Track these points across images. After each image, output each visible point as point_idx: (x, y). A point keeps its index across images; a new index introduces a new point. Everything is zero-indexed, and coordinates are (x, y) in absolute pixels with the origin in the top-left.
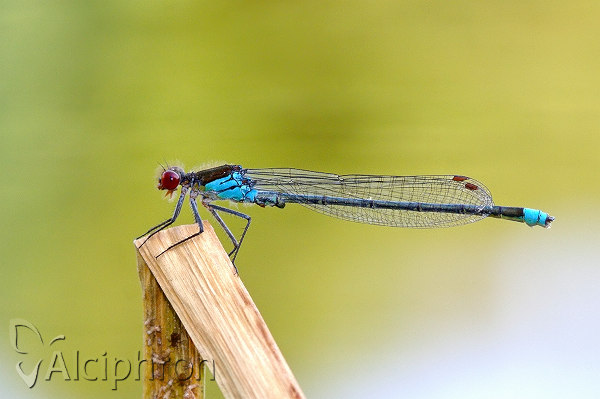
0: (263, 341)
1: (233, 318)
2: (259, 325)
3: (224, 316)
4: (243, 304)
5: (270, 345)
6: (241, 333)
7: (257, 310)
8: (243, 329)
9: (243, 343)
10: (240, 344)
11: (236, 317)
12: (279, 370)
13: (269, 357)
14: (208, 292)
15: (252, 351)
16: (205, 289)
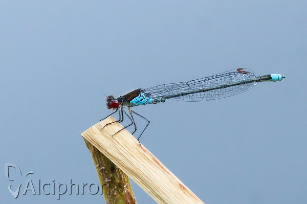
0: (159, 166)
1: (141, 160)
2: (154, 160)
3: (137, 161)
4: (143, 152)
5: (162, 168)
6: (148, 166)
7: (150, 153)
8: (148, 164)
9: (151, 171)
10: (150, 172)
11: (143, 159)
12: (171, 178)
13: (165, 174)
14: (126, 152)
15: (156, 173)
16: (124, 150)
